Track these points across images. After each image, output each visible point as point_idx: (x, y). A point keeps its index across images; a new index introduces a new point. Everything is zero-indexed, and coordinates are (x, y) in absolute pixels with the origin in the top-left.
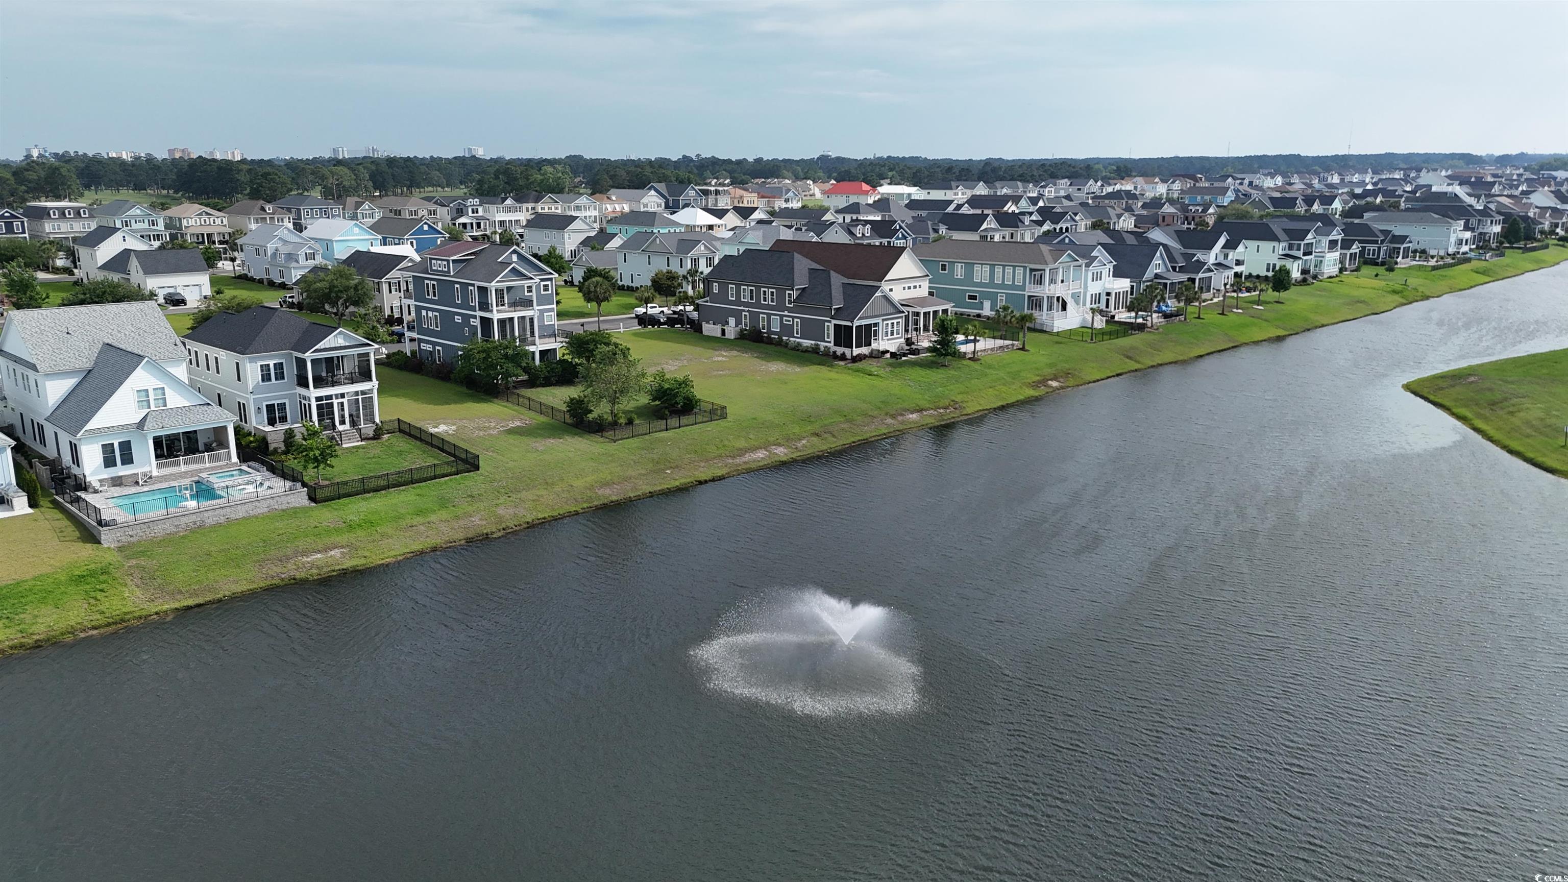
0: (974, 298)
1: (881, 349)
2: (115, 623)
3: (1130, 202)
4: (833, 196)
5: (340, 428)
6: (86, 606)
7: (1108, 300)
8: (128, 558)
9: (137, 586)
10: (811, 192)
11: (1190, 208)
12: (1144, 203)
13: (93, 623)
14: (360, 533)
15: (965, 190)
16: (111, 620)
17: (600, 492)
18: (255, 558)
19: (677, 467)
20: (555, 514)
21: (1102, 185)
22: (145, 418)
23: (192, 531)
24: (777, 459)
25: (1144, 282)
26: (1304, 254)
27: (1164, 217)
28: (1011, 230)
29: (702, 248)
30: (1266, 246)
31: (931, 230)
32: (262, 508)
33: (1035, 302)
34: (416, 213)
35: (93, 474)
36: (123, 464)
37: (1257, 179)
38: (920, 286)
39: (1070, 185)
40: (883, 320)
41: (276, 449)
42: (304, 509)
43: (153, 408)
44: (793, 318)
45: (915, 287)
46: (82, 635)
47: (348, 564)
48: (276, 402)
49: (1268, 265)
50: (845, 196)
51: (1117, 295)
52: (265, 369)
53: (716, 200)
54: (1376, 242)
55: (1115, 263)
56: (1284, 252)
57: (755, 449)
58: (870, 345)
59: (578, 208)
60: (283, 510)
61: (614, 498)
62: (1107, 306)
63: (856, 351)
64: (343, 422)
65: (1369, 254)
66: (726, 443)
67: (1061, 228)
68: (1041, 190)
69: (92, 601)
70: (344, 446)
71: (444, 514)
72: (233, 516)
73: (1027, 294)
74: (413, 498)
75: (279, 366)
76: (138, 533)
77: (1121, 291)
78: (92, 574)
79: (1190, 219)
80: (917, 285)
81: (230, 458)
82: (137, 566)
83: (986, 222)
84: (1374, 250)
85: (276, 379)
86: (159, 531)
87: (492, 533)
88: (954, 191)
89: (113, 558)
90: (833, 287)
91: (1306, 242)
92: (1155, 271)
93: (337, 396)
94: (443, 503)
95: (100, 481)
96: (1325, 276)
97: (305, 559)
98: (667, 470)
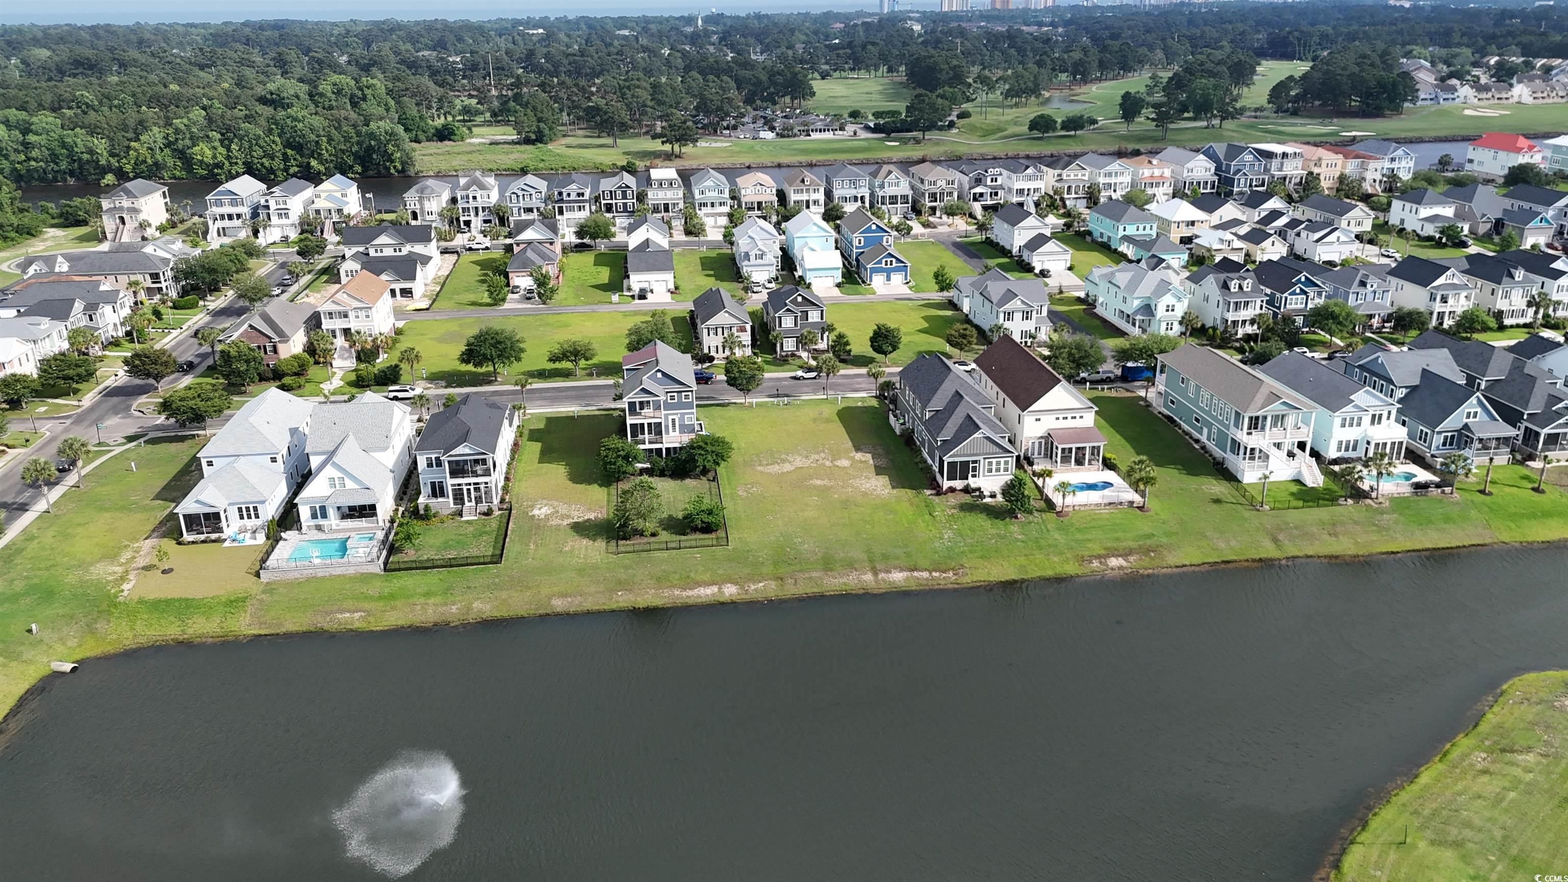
0: (1197, 420)
1: (973, 486)
2: (222, 637)
5: (468, 504)
6: (219, 622)
8: (262, 592)
9: (251, 614)
13: (214, 634)
14: (381, 603)
16: (221, 634)
18: (316, 609)
19: (630, 590)
22: (333, 494)
24: (718, 598)
29: (1019, 303)
33: (1236, 446)
35: (306, 521)
36: (322, 518)
38: (1081, 417)
40: (985, 459)
42: (373, 575)
44: (926, 435)
45: (1074, 417)
46: (204, 640)
47: (357, 625)
48: (437, 481)
51: (1381, 445)
52: (429, 460)
58: (967, 479)
60: (361, 574)
61: (558, 610)
63: (948, 484)
64: (470, 501)
69: (224, 619)
71: (439, 600)
72: (334, 573)
75: (437, 459)
76: (279, 577)
78: (237, 600)
80: (1078, 415)
81: (378, 523)
82: (262, 600)
85: (437, 466)
86: (291, 576)
87: (453, 622)
89: (256, 590)
92: (1465, 420)
93: (466, 484)
94: (447, 591)
95: (308, 526)
97: (340, 616)
98: (620, 590)
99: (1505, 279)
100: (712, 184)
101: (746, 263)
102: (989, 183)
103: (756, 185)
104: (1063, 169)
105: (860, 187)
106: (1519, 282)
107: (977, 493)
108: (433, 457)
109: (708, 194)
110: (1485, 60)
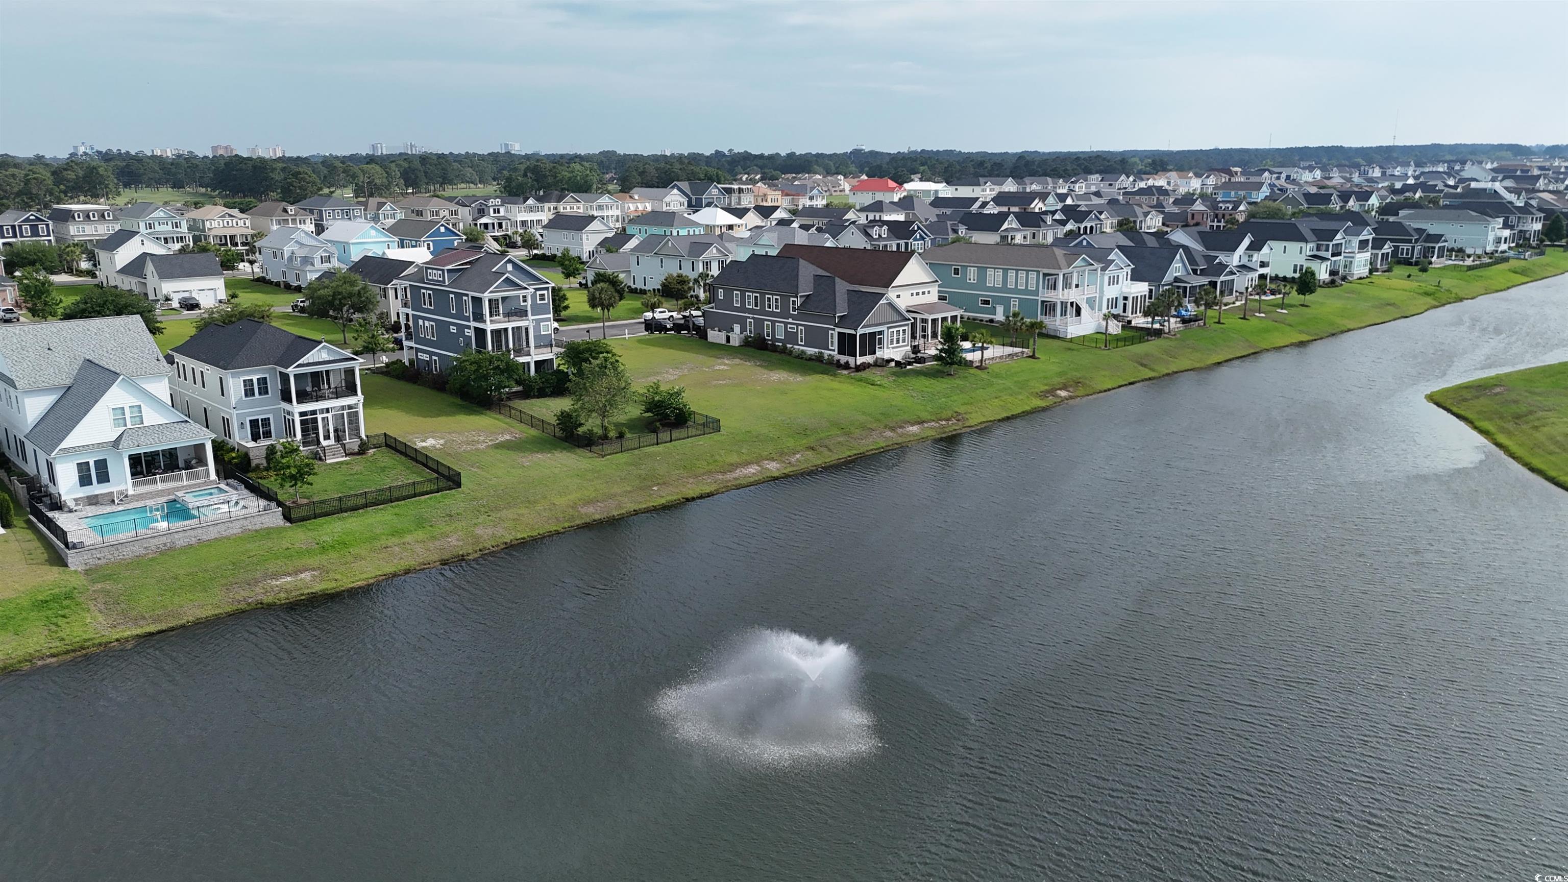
0: (987, 302)
1: (886, 357)
2: (74, 651)
3: (1161, 198)
4: (859, 193)
5: (324, 443)
6: (46, 633)
7: (1125, 305)
8: (94, 582)
9: (100, 611)
10: (841, 188)
11: (1221, 205)
12: (1176, 199)
13: (52, 651)
14: (333, 555)
15: (993, 187)
16: (69, 648)
17: (583, 510)
18: (223, 581)
19: (664, 483)
20: (535, 533)
21: (1135, 181)
22: (121, 436)
23: (162, 553)
24: (769, 474)
25: (1164, 285)
26: (1333, 255)
27: (1193, 215)
28: (1033, 230)
29: (715, 251)
30: (1293, 247)
31: (950, 230)
32: (235, 529)
33: (1049, 308)
34: (437, 213)
35: (69, 492)
36: (99, 482)
37: (1295, 173)
38: (929, 292)
39: (1101, 180)
40: (889, 328)
41: (258, 466)
42: (279, 530)
43: (129, 426)
44: (798, 325)
45: (924, 293)
46: (40, 663)
47: (318, 587)
48: (260, 417)
49: (1296, 266)
50: (871, 193)
51: (1135, 299)
52: (248, 384)
53: (740, 198)
54: (1410, 241)
55: (1133, 266)
56: (1312, 253)
57: (747, 464)
58: (875, 353)
59: (600, 208)
60: (256, 531)
61: (597, 517)
62: (1124, 311)
63: (860, 360)
64: (327, 437)
65: (1402, 254)
66: (717, 457)
67: (1086, 227)
68: (1072, 186)
69: (53, 628)
70: (328, 461)
71: (420, 535)
72: (205, 537)
73: (1040, 299)
74: (389, 517)
75: (263, 382)
76: (107, 556)
77: (1139, 295)
78: (55, 599)
79: (1220, 216)
80: (926, 290)
81: (208, 475)
82: (102, 591)
83: (1007, 222)
84: (1408, 249)
85: (260, 394)
86: (127, 553)
87: (468, 554)
88: (982, 187)
89: (78, 581)
90: (837, 294)
91: (1334, 242)
92: (1175, 275)
93: (322, 411)
94: (420, 523)
95: (76, 500)
96: (1355, 277)
97: (274, 582)
98: (654, 486)
101: (309, 268)
102: (492, 214)
103: (223, 216)
104: (559, 201)
105: (355, 217)
106: (1050, 226)
107: (893, 364)
108: (255, 378)
109: (158, 228)
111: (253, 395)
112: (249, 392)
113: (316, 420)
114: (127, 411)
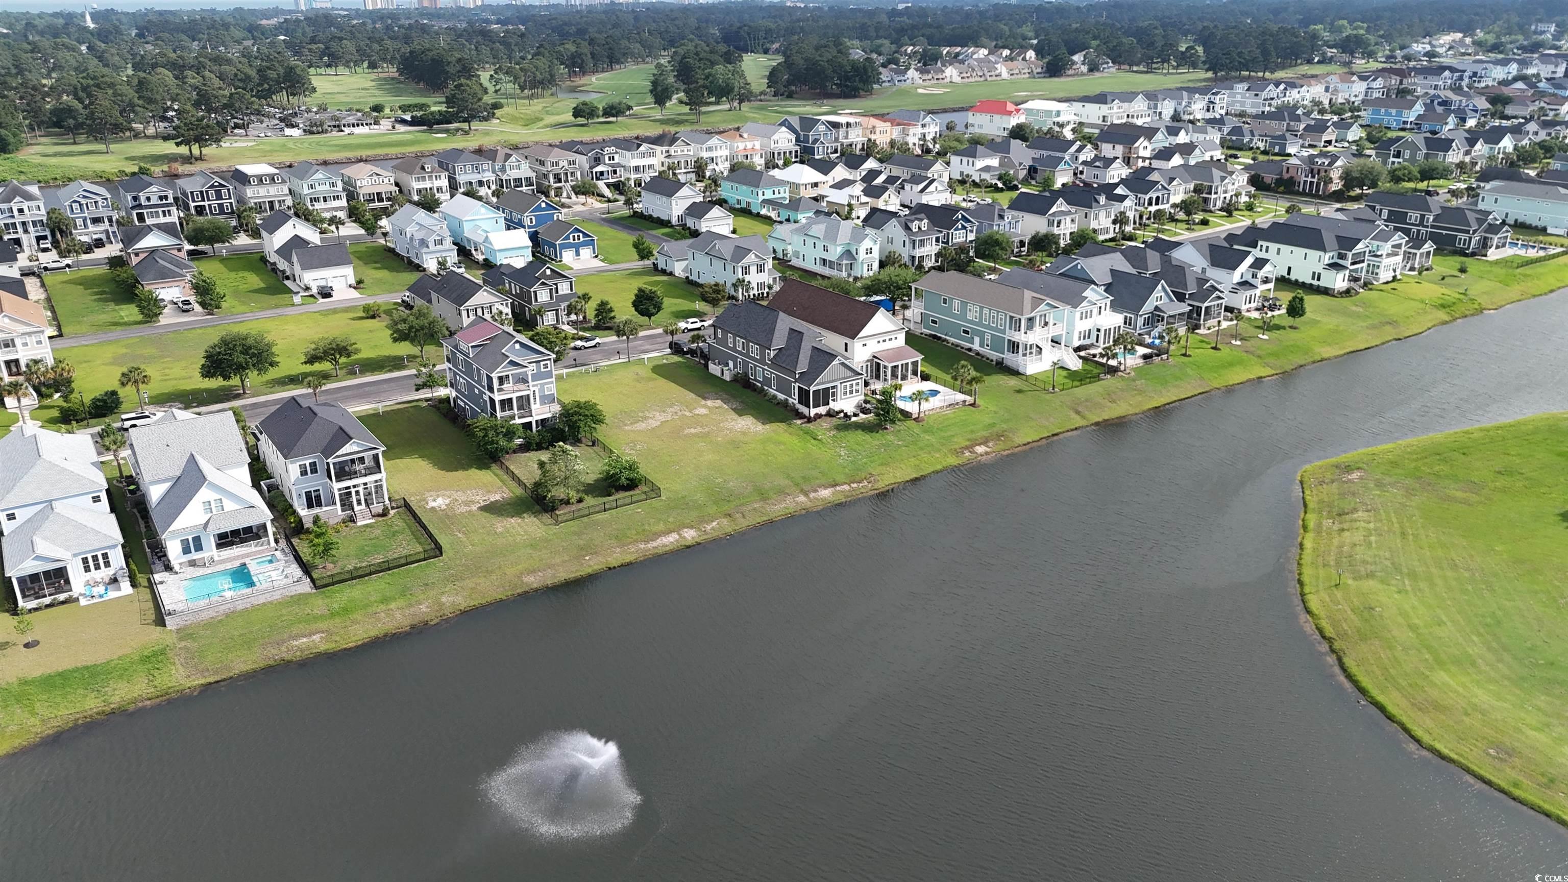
0: (966, 332)
1: (837, 409)
2: (162, 696)
4: (978, 114)
5: (357, 508)
6: (146, 681)
7: (1098, 336)
8: (181, 639)
9: (181, 664)
11: (1317, 160)
13: (149, 696)
14: (337, 620)
15: (1121, 104)
16: (159, 693)
17: (525, 579)
18: (261, 642)
19: (596, 553)
20: (484, 601)
22: (209, 520)
23: (227, 616)
24: (683, 543)
25: (1141, 316)
26: (1353, 264)
27: (1288, 168)
28: (1087, 210)
29: (753, 256)
30: (1313, 254)
31: (996, 216)
32: (277, 596)
33: (1014, 347)
34: (557, 164)
35: (176, 558)
36: (196, 551)
38: (896, 338)
40: (842, 383)
41: (308, 529)
42: (306, 596)
43: (214, 512)
45: (890, 339)
46: (140, 705)
47: (323, 647)
48: (312, 490)
49: (1314, 273)
51: (1107, 332)
52: (303, 467)
53: (847, 132)
54: (1468, 232)
55: (1112, 298)
56: (1331, 261)
57: (670, 531)
58: (828, 404)
59: (710, 149)
60: (292, 597)
61: (535, 586)
62: (1097, 341)
63: (813, 412)
64: (359, 503)
65: (1459, 244)
66: (646, 527)
69: (151, 678)
70: (359, 524)
71: (401, 602)
72: (257, 603)
73: (1007, 338)
74: (383, 585)
75: (313, 465)
76: (190, 620)
77: (1114, 326)
78: (155, 654)
79: (1315, 171)
80: (893, 337)
81: (269, 544)
82: (185, 648)
83: (1055, 205)
84: (1465, 240)
85: (312, 473)
86: (205, 616)
87: (431, 620)
88: (1109, 106)
89: (170, 640)
90: (802, 351)
92: (1156, 304)
93: (354, 486)
94: (404, 592)
95: (180, 564)
96: (1381, 281)
97: (295, 643)
98: (586, 555)
99: (1094, 204)
100: (321, 176)
101: (425, 250)
102: (607, 161)
103: (372, 175)
104: (671, 145)
105: (483, 171)
106: (1103, 206)
107: (842, 415)
108: (307, 463)
109: (318, 188)
110: (903, 49)
111: (306, 474)
112: (304, 473)
113: (350, 493)
114: (213, 503)
